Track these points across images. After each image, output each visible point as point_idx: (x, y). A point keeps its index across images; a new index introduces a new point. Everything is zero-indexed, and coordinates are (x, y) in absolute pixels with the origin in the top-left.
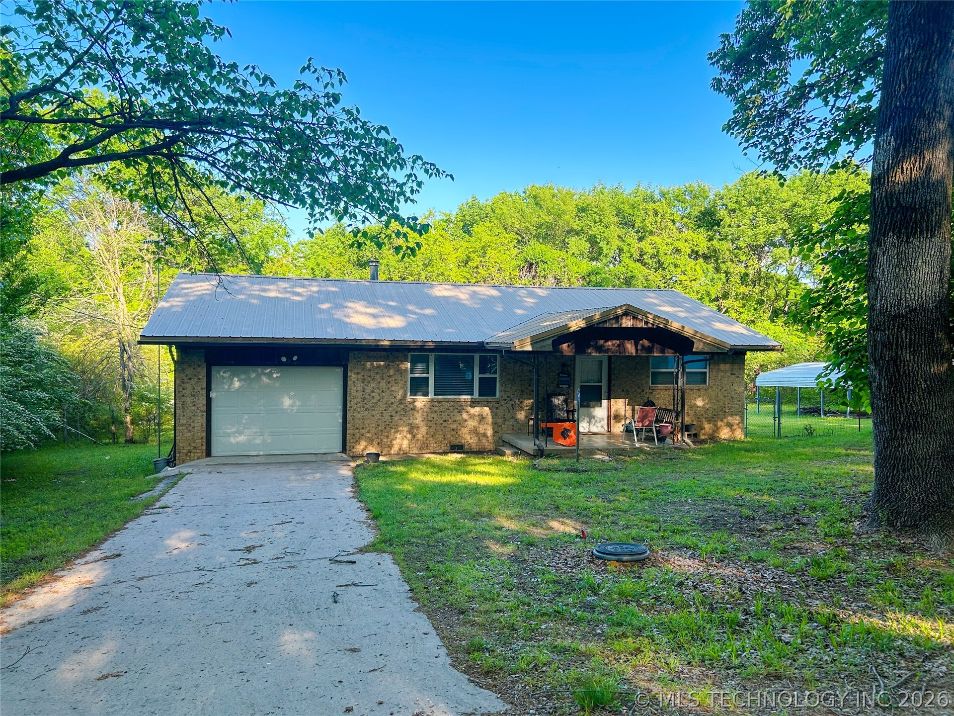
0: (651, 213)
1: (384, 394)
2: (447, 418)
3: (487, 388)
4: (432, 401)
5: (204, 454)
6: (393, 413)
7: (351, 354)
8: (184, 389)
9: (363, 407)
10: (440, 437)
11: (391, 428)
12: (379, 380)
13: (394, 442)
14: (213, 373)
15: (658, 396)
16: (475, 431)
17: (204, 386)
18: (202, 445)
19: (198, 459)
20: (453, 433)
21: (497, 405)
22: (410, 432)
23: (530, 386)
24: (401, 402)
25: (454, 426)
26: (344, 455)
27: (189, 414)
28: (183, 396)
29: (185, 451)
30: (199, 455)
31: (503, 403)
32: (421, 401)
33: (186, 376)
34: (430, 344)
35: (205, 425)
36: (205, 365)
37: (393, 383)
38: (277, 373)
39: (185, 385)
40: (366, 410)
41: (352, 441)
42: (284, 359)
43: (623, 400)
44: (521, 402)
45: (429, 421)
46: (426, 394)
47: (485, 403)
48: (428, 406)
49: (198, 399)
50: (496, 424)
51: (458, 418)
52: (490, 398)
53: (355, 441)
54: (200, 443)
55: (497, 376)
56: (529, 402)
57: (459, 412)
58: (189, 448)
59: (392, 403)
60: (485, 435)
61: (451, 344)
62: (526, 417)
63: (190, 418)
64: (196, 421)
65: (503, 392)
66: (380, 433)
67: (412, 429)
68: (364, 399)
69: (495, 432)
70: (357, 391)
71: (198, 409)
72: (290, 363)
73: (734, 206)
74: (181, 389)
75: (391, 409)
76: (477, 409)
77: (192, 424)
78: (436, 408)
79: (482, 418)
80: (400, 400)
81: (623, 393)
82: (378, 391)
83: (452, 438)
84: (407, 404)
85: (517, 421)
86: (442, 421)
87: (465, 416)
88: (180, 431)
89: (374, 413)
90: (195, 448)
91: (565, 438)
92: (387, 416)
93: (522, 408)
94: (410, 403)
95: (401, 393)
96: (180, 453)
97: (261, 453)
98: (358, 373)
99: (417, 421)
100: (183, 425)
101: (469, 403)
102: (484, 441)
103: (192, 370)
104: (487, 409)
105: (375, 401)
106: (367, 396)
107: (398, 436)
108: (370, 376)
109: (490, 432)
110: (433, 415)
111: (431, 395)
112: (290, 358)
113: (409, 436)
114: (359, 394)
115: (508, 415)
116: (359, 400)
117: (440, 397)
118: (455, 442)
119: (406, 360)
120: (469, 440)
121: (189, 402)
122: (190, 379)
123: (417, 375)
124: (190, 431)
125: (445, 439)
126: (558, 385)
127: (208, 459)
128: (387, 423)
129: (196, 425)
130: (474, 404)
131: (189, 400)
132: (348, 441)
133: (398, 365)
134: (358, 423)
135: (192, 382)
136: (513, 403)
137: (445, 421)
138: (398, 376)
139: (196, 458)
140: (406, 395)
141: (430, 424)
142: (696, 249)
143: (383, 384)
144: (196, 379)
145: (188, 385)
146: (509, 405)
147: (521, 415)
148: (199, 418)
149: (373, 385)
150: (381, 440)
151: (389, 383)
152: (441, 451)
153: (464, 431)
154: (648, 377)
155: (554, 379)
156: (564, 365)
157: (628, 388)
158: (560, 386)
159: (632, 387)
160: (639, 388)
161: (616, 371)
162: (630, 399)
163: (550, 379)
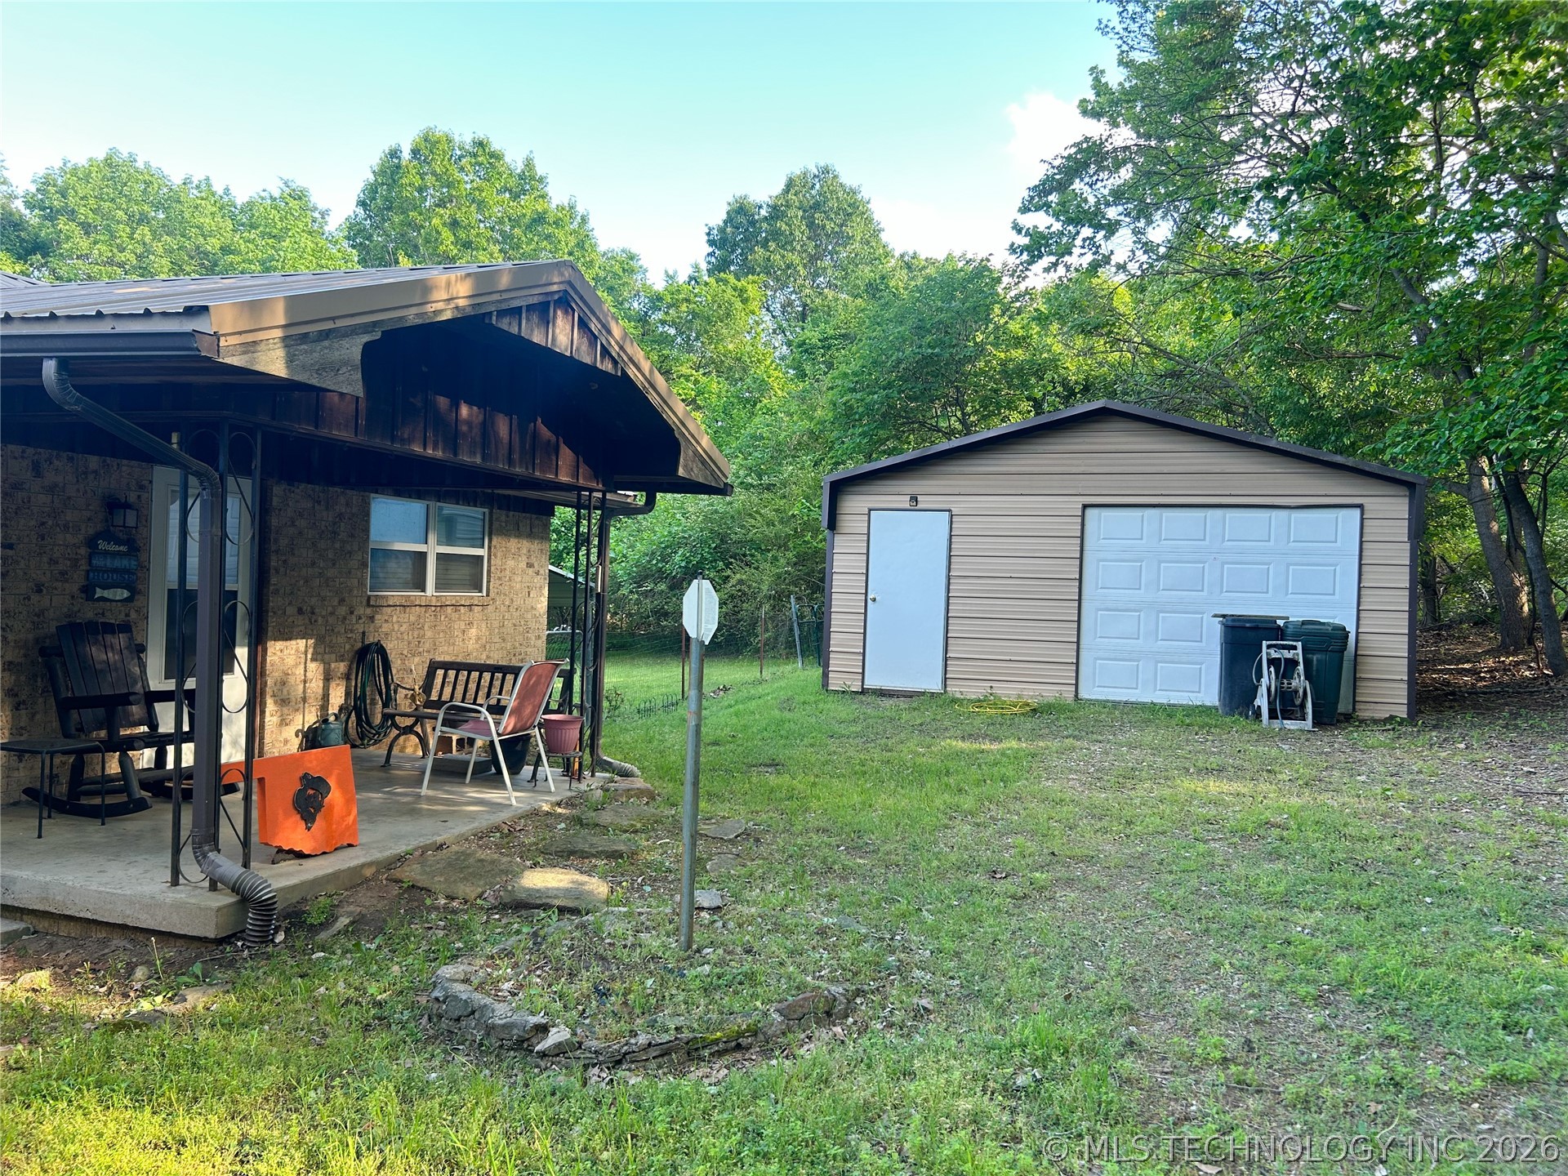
15: (387, 628)
43: (300, 643)
81: (301, 620)
91: (309, 821)
126: (89, 590)
154: (365, 565)
155: (75, 563)
156: (113, 505)
157: (314, 600)
158: (99, 593)
159: (323, 599)
160: (342, 601)
161: (284, 542)
162: (320, 640)
163: (53, 561)
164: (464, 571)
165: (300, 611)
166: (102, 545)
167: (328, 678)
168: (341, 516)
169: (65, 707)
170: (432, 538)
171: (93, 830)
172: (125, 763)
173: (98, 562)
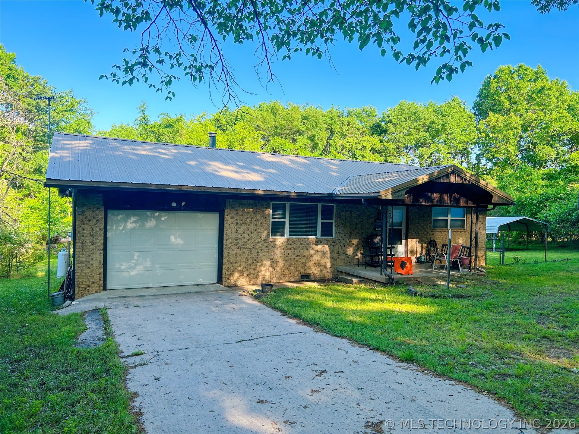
0: (346, 123)
1: (252, 234)
2: (299, 254)
3: (327, 231)
4: (288, 240)
5: (102, 288)
6: (259, 250)
7: (227, 202)
8: (83, 230)
9: (236, 245)
10: (293, 269)
11: (257, 262)
12: (249, 223)
13: (260, 274)
14: (109, 215)
15: (436, 237)
16: (318, 264)
17: (102, 227)
18: (100, 280)
19: (96, 292)
20: (302, 265)
21: (333, 244)
22: (272, 266)
23: (356, 229)
24: (265, 241)
25: (303, 261)
26: (220, 285)
27: (88, 253)
28: (83, 236)
29: (84, 286)
30: (97, 289)
31: (338, 242)
32: (280, 240)
33: (86, 218)
34: (293, 194)
35: (102, 262)
36: (103, 209)
37: (259, 226)
38: (165, 216)
39: (84, 226)
40: (238, 248)
41: (227, 273)
42: (174, 204)
43: (416, 239)
44: (350, 241)
45: (285, 257)
46: (283, 235)
47: (326, 242)
48: (285, 244)
49: (97, 239)
50: (332, 258)
51: (306, 253)
52: (329, 238)
53: (229, 273)
54: (98, 278)
55: (334, 221)
56: (355, 242)
57: (307, 249)
58: (88, 283)
59: (258, 242)
60: (325, 267)
61: (308, 195)
62: (353, 252)
63: (89, 256)
64: (94, 259)
65: (338, 234)
66: (249, 267)
67: (274, 262)
68: (237, 239)
69: (332, 265)
70: (231, 232)
71: (96, 247)
72: (179, 209)
73: (396, 121)
74: (81, 229)
75: (257, 247)
76: (320, 247)
77: (91, 262)
78: (290, 247)
79: (324, 253)
80: (264, 240)
81: (416, 235)
82: (247, 232)
83: (302, 270)
84: (270, 243)
85: (347, 256)
86: (295, 257)
87: (312, 252)
88: (79, 268)
89: (245, 250)
90: (93, 283)
91: (403, 269)
92: (254, 253)
93: (351, 246)
94: (271, 242)
95: (265, 233)
96: (79, 288)
97: (151, 285)
98: (232, 218)
99: (276, 257)
100: (82, 262)
101: (314, 242)
102: (324, 271)
103: (91, 212)
104: (327, 246)
105: (245, 240)
106: (239, 236)
107: (263, 269)
108: (242, 220)
109: (329, 265)
110: (289, 252)
111: (287, 236)
112: (179, 204)
113: (271, 269)
114: (233, 235)
115: (341, 252)
116: (233, 240)
117: (294, 237)
118: (304, 273)
119: (269, 207)
120: (315, 271)
121: (88, 241)
122: (89, 221)
123: (277, 220)
124: (89, 268)
125: (297, 271)
126: (375, 229)
127: (105, 292)
128: (255, 258)
129: (94, 262)
130: (318, 242)
131: (88, 239)
132: (224, 274)
133: (263, 211)
134: (232, 259)
135: (91, 223)
136: (345, 242)
137: (297, 256)
138: (263, 220)
139: (94, 292)
140: (269, 235)
141: (286, 259)
142: (374, 147)
143: (252, 227)
144: (95, 220)
145: (87, 226)
146: (341, 244)
147: (350, 251)
148: (98, 256)
149: (244, 227)
150: (250, 272)
151: (256, 225)
152: (294, 280)
153: (311, 264)
154: (431, 223)
155: (373, 224)
156: (379, 214)
157: (419, 230)
158: (376, 229)
159: (421, 230)
160: (425, 231)
161: (412, 219)
162: (420, 239)
163: (369, 224)
164: (459, 223)
165: (416, 233)
166: (377, 221)
167: (422, 247)
168: (425, 212)
169: (370, 249)
170: (449, 216)
171: (374, 269)
172: (379, 258)
173: (376, 224)
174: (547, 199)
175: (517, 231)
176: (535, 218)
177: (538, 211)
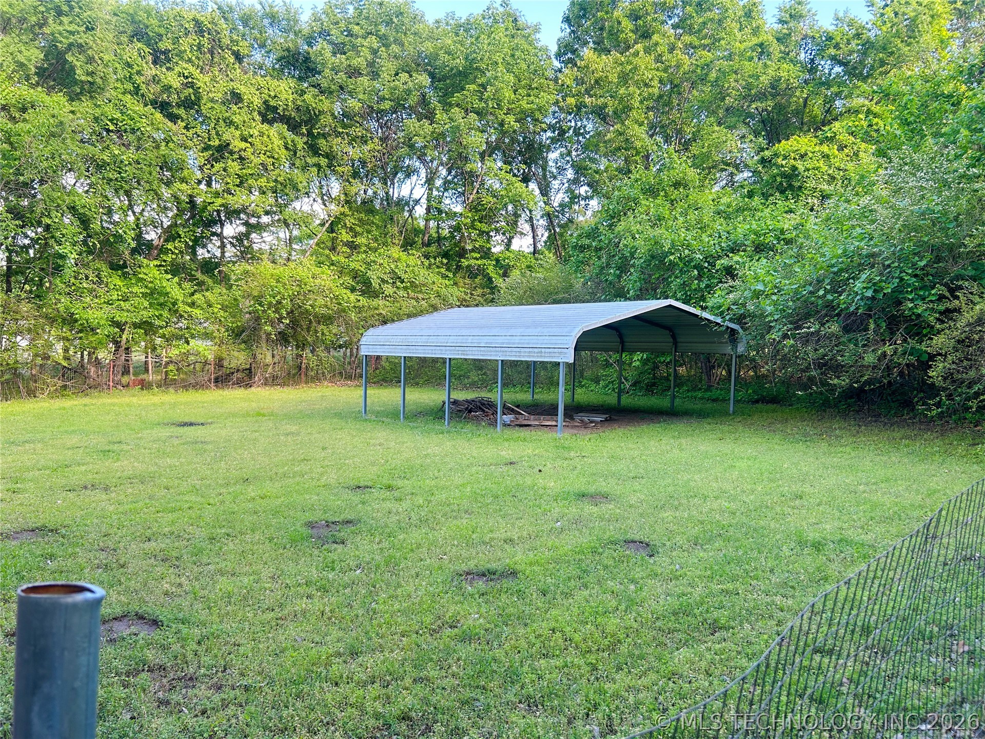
174: (734, 249)
175: (642, 351)
176: (704, 308)
177: (707, 286)
